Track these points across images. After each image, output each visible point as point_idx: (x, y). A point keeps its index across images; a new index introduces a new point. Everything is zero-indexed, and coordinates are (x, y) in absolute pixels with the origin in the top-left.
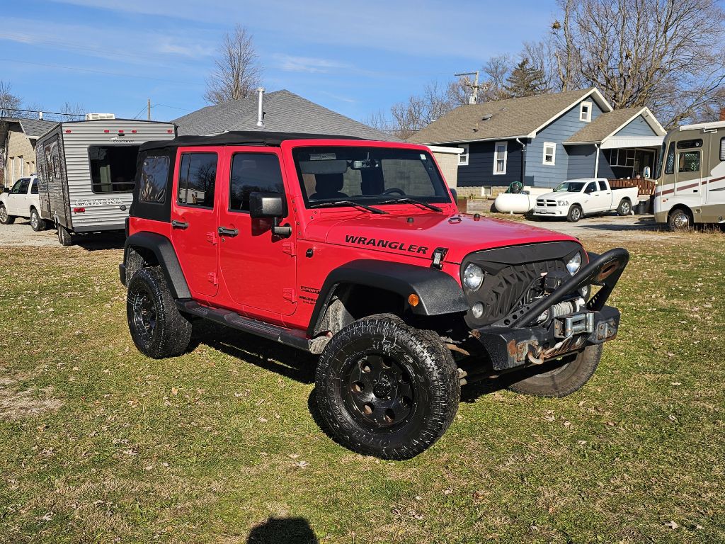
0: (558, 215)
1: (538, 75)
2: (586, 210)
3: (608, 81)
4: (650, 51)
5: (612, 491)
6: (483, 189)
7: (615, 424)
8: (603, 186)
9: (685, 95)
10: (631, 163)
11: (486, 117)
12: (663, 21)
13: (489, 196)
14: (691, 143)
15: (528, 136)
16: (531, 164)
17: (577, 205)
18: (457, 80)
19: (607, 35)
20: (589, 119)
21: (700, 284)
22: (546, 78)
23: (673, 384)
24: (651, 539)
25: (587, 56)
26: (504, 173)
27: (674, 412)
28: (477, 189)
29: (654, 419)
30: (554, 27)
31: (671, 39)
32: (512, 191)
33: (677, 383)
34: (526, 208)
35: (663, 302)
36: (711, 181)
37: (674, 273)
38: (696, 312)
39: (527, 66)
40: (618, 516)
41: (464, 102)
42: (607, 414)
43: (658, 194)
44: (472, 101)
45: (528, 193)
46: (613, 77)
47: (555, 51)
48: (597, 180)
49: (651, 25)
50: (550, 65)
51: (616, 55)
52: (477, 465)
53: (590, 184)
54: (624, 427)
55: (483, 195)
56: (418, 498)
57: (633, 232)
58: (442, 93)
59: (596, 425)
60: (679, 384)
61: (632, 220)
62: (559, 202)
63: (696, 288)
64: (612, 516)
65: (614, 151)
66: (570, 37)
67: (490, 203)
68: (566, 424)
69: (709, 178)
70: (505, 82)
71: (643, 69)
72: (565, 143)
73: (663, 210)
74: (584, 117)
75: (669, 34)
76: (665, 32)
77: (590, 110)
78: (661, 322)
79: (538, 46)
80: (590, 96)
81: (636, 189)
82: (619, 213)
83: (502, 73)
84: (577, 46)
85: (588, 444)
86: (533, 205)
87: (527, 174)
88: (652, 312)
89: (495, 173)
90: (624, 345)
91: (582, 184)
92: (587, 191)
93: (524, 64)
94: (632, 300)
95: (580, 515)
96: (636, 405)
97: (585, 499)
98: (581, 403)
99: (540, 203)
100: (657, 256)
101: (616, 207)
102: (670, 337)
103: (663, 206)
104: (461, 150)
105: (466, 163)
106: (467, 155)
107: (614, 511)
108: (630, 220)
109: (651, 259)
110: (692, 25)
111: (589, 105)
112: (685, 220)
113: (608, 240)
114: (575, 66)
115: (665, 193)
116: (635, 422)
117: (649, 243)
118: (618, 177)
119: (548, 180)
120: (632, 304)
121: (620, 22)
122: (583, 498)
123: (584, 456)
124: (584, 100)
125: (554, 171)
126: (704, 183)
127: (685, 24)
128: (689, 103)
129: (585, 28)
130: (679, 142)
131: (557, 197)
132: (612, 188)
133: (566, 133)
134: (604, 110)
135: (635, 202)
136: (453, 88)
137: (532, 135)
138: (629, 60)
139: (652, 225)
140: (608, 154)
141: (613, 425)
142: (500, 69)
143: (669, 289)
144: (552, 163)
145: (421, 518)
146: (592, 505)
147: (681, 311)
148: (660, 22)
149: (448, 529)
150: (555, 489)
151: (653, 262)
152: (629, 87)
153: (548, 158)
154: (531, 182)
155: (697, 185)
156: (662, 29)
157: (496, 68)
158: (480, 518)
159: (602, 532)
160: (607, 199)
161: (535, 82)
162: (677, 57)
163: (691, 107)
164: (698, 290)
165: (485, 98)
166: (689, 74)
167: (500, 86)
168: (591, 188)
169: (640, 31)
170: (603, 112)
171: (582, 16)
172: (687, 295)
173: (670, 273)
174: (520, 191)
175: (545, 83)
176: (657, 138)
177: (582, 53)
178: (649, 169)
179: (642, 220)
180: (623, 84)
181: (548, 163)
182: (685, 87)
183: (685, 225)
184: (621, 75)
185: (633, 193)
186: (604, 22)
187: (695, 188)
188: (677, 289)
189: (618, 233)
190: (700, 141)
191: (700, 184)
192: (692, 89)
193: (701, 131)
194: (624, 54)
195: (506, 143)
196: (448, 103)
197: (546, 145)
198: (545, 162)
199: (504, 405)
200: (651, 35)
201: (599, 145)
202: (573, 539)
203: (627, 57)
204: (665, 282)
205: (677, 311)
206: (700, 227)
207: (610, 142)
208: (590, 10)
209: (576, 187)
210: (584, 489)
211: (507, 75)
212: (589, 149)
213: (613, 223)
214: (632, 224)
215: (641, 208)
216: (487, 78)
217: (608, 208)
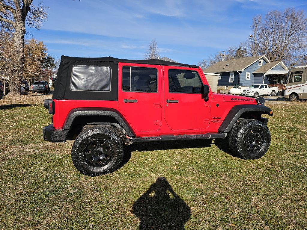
0: (250, 95)
1: (245, 52)
2: (260, 94)
3: (268, 53)
4: (283, 44)
5: (283, 201)
6: (226, 87)
7: (280, 171)
8: (266, 86)
9: (295, 58)
10: (275, 79)
11: (227, 65)
12: (288, 34)
13: (227, 89)
14: (299, 72)
15: (241, 71)
16: (242, 79)
17: (257, 92)
18: (218, 54)
19: (268, 39)
20: (262, 65)
21: (304, 119)
22: (247, 53)
23: (301, 156)
24: (303, 226)
25: (261, 46)
26: (233, 82)
27: (303, 168)
28: (224, 87)
29: (295, 170)
30: (251, 37)
31: (290, 40)
32: (235, 88)
33: (302, 156)
34: (240, 93)
35: (291, 125)
36: (305, 85)
37: (294, 115)
38: (305, 129)
39: (241, 49)
40: (286, 213)
41: (220, 60)
42: (276, 167)
43: (286, 89)
44: (223, 60)
45: (240, 88)
46: (270, 52)
47: (250, 44)
48: (264, 85)
49: (283, 36)
50: (249, 49)
51: (271, 45)
52: (227, 185)
53: (261, 86)
54: (283, 172)
55: (226, 88)
56: (204, 197)
57: (277, 101)
58: (213, 58)
59: (272, 171)
60: (303, 157)
61: (276, 97)
62: (251, 91)
63: (303, 121)
64: (283, 213)
65: (270, 75)
66: (256, 40)
67: (228, 91)
68: (260, 170)
69: (305, 84)
70: (233, 54)
71: (280, 49)
72: (253, 73)
73: (288, 94)
74: (260, 64)
75: (290, 38)
76: (288, 38)
77: (262, 62)
78: (292, 132)
79: (245, 43)
80: (262, 58)
81: (277, 88)
82: (271, 95)
83: (233, 52)
84: (258, 43)
85: (270, 179)
86: (242, 92)
87: (240, 82)
88: (288, 129)
89: (230, 82)
90: (279, 140)
91: (259, 86)
92: (261, 88)
93: (240, 49)
94: (279, 124)
95: (270, 211)
96: (287, 164)
97: (272, 204)
98: (265, 162)
99: (244, 91)
100: (286, 109)
101: (270, 93)
102: (296, 138)
103: (288, 93)
104: (219, 75)
105: (221, 79)
106: (221, 76)
107: (285, 211)
108: (275, 97)
109: (285, 110)
110: (298, 35)
111: (262, 61)
112: (296, 98)
113: (268, 104)
114: (257, 49)
115: (288, 89)
116: (288, 171)
117: (283, 105)
118: (271, 84)
119: (247, 84)
120: (280, 125)
121: (273, 34)
122: (271, 203)
123: (269, 184)
124: (260, 59)
125: (249, 81)
126: (303, 86)
127: (295, 35)
128: (296, 60)
129: (261, 37)
130: (294, 72)
131: (250, 90)
132: (269, 87)
133: (254, 70)
134: (267, 62)
135: (277, 92)
136: (217, 57)
137: (242, 70)
138: (275, 47)
139: (284, 99)
140: (268, 76)
141: (279, 171)
142: (232, 50)
143: (293, 121)
144: (249, 79)
145: (205, 205)
146: (275, 207)
147: (299, 129)
148: (287, 34)
149: (216, 212)
150: (258, 198)
151: (286, 111)
152: (275, 55)
153: (248, 77)
154: (241, 85)
155: (300, 86)
156: (287, 37)
157: (231, 50)
158: (229, 208)
159: (280, 220)
160: (267, 90)
161: (244, 54)
162: (292, 45)
163: (297, 61)
164: (304, 121)
165: (227, 59)
166: (296, 51)
167: (232, 55)
168: (262, 87)
169: (280, 37)
170: (267, 63)
171: (260, 33)
172: (300, 123)
173: (292, 115)
174: (238, 88)
175: (247, 55)
176: (285, 71)
177: (259, 45)
178: (283, 81)
179: (279, 98)
180: (273, 54)
181: (247, 79)
182: (295, 55)
183: (295, 99)
184: (273, 52)
185: (276, 89)
186: (268, 35)
187: (300, 87)
188: (296, 121)
189: (272, 101)
190: (302, 72)
191: (301, 86)
192: (297, 56)
193: (303, 68)
194: (274, 45)
195: (234, 73)
196: (215, 61)
197: (247, 73)
198: (246, 79)
199: (235, 161)
200: (283, 39)
201: (265, 73)
202: (268, 222)
203: (275, 46)
204: (291, 118)
205: (297, 129)
206: (301, 100)
207: (269, 73)
208: (263, 31)
209: (257, 87)
210: (270, 199)
211: (234, 52)
212: (261, 75)
213: (269, 98)
214: (276, 99)
215: (279, 94)
216: (228, 53)
217: (267, 94)
